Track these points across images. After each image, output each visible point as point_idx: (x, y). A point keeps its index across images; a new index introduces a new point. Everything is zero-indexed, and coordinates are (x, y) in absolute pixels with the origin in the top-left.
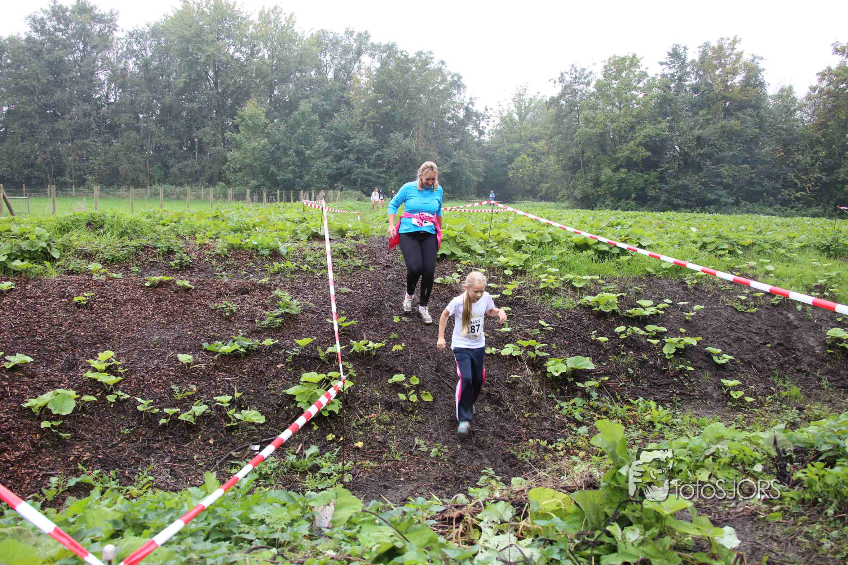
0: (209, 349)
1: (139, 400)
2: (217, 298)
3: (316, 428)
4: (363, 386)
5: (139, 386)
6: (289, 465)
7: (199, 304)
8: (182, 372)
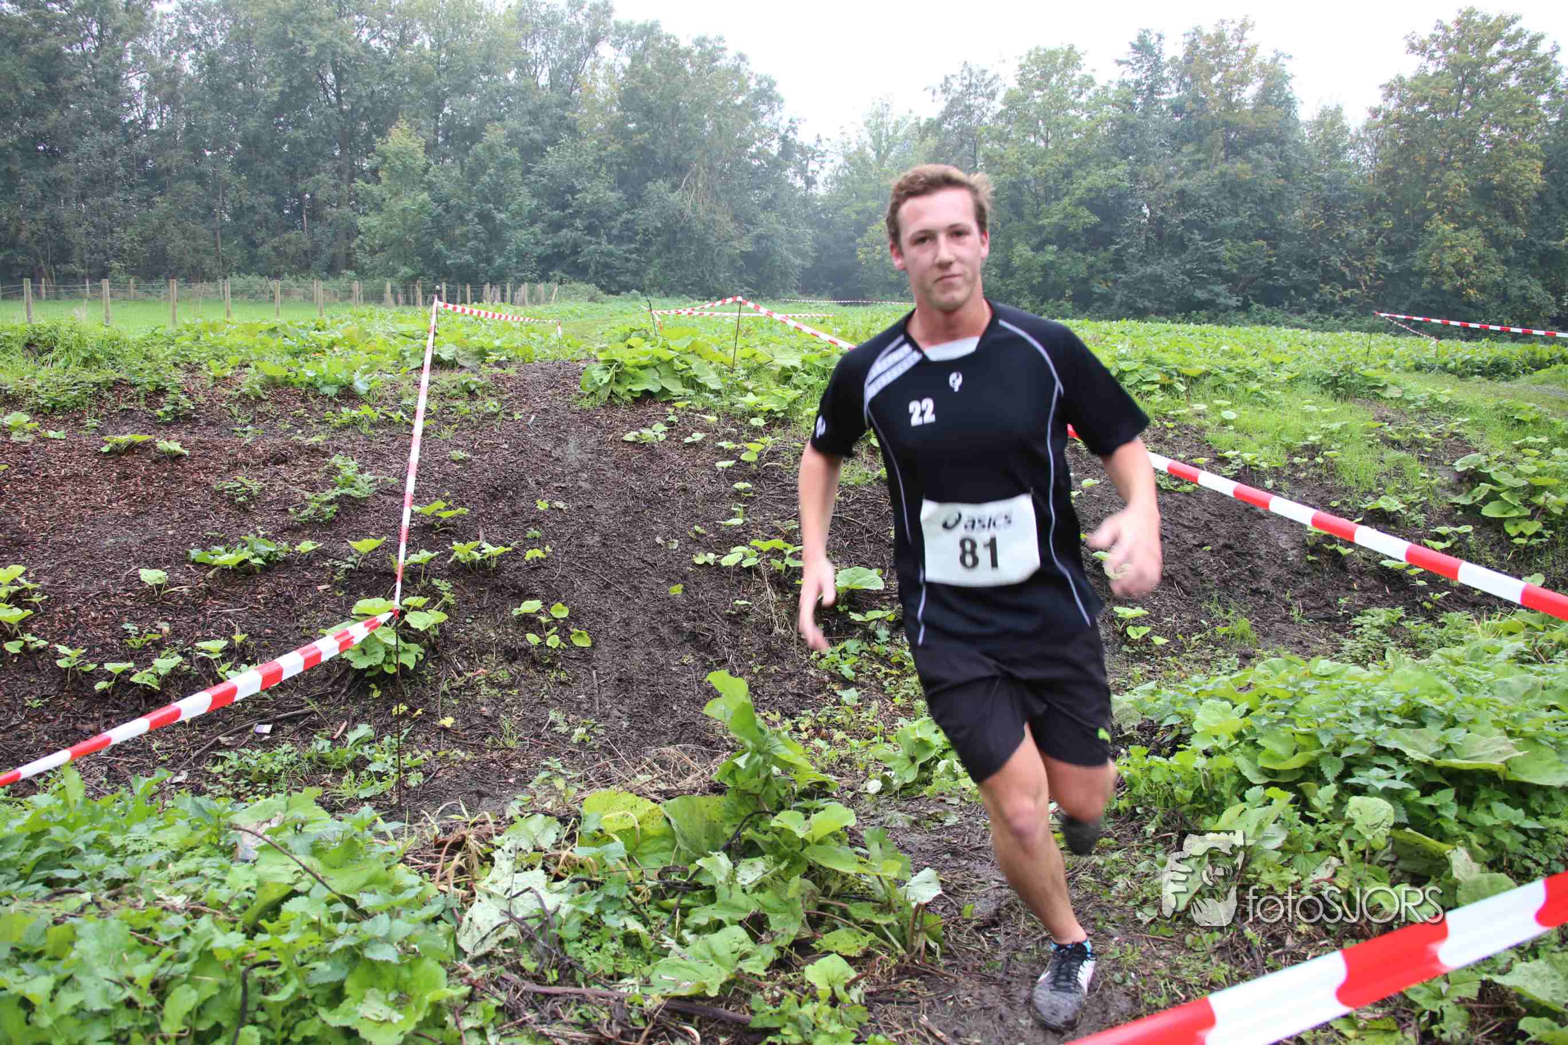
0: (198, 560)
1: (62, 649)
2: (229, 471)
3: (376, 694)
4: (468, 620)
5: (67, 624)
6: (315, 758)
7: (195, 482)
8: (147, 601)
